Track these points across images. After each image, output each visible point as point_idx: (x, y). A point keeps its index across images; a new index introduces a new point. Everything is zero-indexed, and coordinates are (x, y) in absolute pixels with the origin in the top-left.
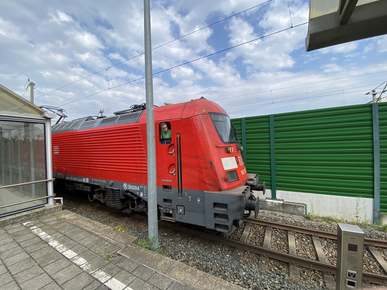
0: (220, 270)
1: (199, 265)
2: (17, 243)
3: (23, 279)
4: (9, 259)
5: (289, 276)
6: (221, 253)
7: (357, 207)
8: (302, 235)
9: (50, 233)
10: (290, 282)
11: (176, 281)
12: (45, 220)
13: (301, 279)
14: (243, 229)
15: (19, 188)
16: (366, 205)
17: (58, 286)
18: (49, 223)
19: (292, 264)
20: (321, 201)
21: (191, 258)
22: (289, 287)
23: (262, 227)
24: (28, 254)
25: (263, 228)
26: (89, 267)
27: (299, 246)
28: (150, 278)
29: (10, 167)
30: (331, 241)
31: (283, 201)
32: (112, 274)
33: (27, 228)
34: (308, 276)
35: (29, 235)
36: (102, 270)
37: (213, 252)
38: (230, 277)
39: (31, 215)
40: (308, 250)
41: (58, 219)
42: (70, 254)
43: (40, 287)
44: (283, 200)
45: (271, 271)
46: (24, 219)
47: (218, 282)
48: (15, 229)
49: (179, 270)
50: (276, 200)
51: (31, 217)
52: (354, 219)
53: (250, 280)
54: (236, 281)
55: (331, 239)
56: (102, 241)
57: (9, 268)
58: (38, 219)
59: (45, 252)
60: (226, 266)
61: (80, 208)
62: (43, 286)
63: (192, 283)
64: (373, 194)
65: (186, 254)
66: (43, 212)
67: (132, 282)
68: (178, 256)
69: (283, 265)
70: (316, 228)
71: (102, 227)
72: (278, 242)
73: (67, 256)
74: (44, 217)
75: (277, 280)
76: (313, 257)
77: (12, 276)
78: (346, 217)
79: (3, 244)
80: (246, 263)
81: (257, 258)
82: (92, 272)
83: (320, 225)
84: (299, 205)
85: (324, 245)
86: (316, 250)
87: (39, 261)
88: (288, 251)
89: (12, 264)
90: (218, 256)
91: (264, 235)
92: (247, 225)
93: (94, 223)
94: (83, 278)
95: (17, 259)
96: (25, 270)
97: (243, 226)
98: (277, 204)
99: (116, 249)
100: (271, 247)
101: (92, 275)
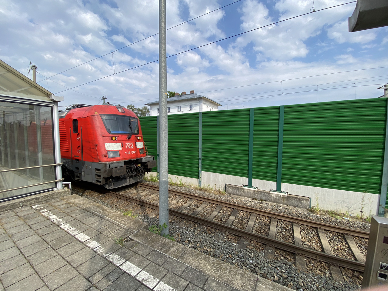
0: (227, 257)
1: (206, 251)
2: (28, 225)
3: (37, 261)
4: (21, 241)
5: (296, 265)
6: (228, 241)
7: (362, 202)
8: (307, 227)
9: (61, 216)
10: (297, 271)
11: (190, 267)
12: (55, 203)
13: (307, 269)
14: (248, 219)
15: (26, 172)
16: (372, 200)
17: (73, 268)
18: (59, 207)
19: (299, 254)
20: (327, 195)
21: (198, 245)
22: (296, 276)
23: (267, 218)
24: (40, 237)
25: (269, 219)
26: (102, 250)
27: (305, 237)
28: (164, 263)
29: (16, 151)
30: (337, 234)
31: (288, 194)
32: (126, 258)
33: (37, 211)
34: (314, 267)
35: (40, 218)
36: (116, 253)
37: (219, 240)
38: (238, 264)
39: (40, 198)
40: (314, 242)
41: (67, 203)
42: (82, 237)
43: (55, 270)
44: (288, 192)
45: (278, 260)
46: (33, 202)
48: (25, 211)
49: (193, 256)
50: (281, 192)
51: (40, 200)
52: (359, 214)
53: (257, 268)
54: (243, 268)
55: (336, 232)
56: (113, 226)
57: (21, 250)
58: (47, 202)
59: (57, 235)
60: (233, 254)
61: (87, 193)
62: (58, 269)
63: (207, 270)
64: (380, 190)
65: (194, 241)
66: (52, 196)
67: (146, 266)
68: (185, 243)
69: (289, 255)
70: (322, 221)
71: (112, 212)
72: (283, 233)
73: (80, 239)
74: (53, 201)
75: (284, 269)
76: (318, 249)
77: (26, 258)
78: (350, 212)
79: (14, 226)
80: (252, 251)
81: (263, 248)
82: (106, 255)
83: (325, 218)
84: (303, 198)
85: (329, 238)
86: (321, 242)
87: (52, 244)
88: (294, 242)
89: (25, 246)
90: (225, 244)
91: (270, 226)
92: (253, 215)
93: (104, 207)
94: (98, 261)
95: (29, 241)
96: (39, 252)
97: (248, 216)
98: (281, 197)
99: (128, 234)
100: (276, 237)
101: (107, 258)
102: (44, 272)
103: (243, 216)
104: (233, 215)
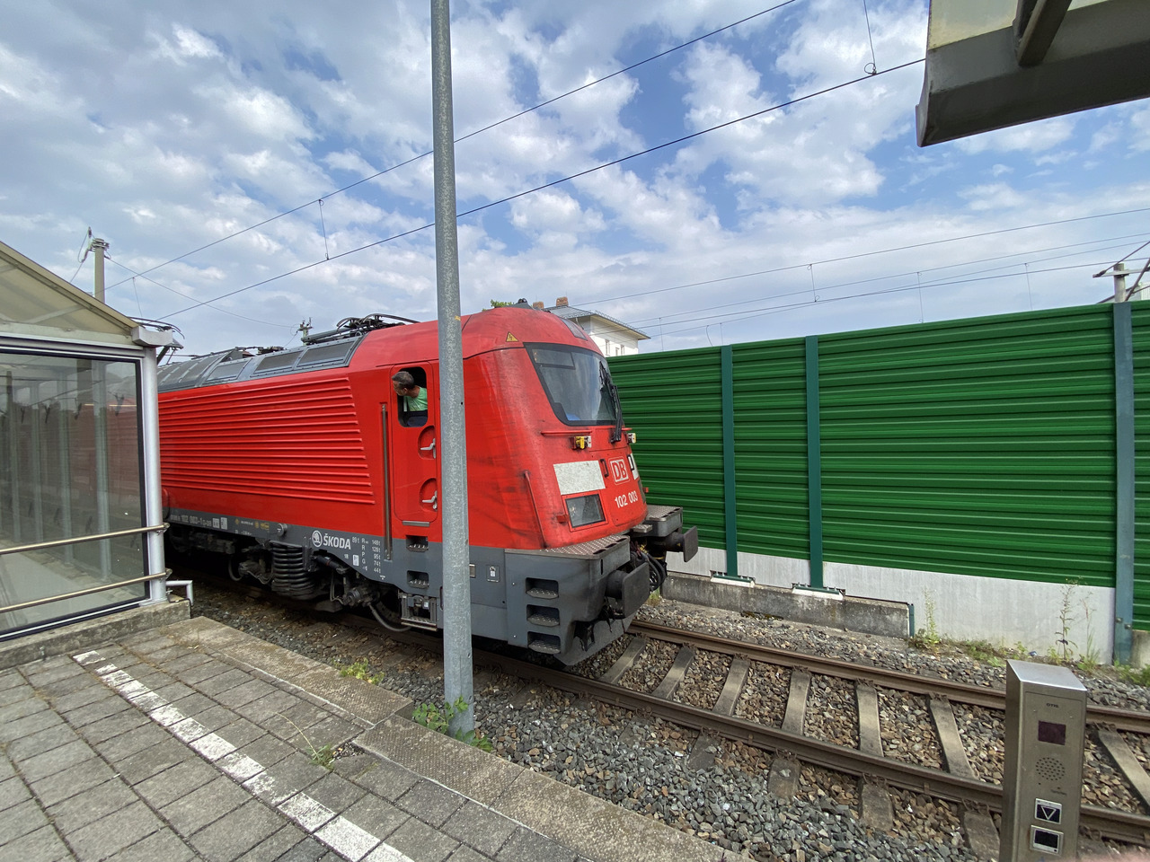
0: (654, 797)
1: (593, 780)
2: (59, 714)
3: (75, 820)
4: (35, 761)
5: (860, 815)
6: (660, 745)
7: (1064, 612)
8: (899, 694)
9: (154, 683)
10: (863, 833)
11: (525, 828)
12: (141, 646)
13: (895, 825)
14: (723, 675)
15: (64, 553)
16: (1091, 607)
17: (179, 839)
18: (152, 655)
19: (870, 781)
20: (958, 594)
21: (569, 760)
22: (860, 848)
23: (780, 671)
24: (90, 745)
25: (785, 674)
26: (269, 785)
27: (891, 726)
28: (450, 817)
30: (987, 713)
31: (844, 595)
32: (337, 806)
33: (89, 668)
34: (916, 816)
35: (94, 691)
36: (308, 793)
37: (634, 744)
38: (686, 816)
39: (99, 631)
40: (918, 739)
41: (177, 644)
42: (213, 746)
43: (127, 844)
44: (844, 591)
45: (807, 800)
46: (78, 643)
47: (649, 832)
48: (52, 671)
49: (536, 795)
50: (824, 590)
51: (97, 637)
52: (1056, 648)
53: (744, 828)
54: (702, 828)
55: (987, 708)
56: (308, 709)
57: (33, 786)
58: (119, 643)
59: (140, 741)
60: (672, 786)
61: (243, 612)
62: (135, 841)
63: (574, 835)
64: (1113, 573)
65: (556, 749)
66: (134, 623)
67: (396, 830)
68: (531, 756)
69: (842, 783)
70: (942, 675)
71: (309, 666)
72: (827, 715)
73: (205, 753)
74: (137, 638)
75: (825, 826)
76: (931, 760)
77: (44, 810)
78: (1031, 643)
79: (17, 716)
80: (731, 775)
81: (764, 763)
82: (279, 800)
83: (954, 666)
84: (890, 605)
85: (965, 725)
86: (940, 741)
87: (123, 768)
88: (858, 742)
89: (44, 775)
90: (649, 756)
91: (788, 695)
92: (736, 664)
93: (286, 654)
94: (252, 816)
95: (57, 760)
96: (83, 792)
97: (724, 668)
98: (826, 604)
99: (349, 732)
100: (806, 729)
101: (280, 807)
102: (94, 851)
103: (709, 666)
104: (680, 665)
